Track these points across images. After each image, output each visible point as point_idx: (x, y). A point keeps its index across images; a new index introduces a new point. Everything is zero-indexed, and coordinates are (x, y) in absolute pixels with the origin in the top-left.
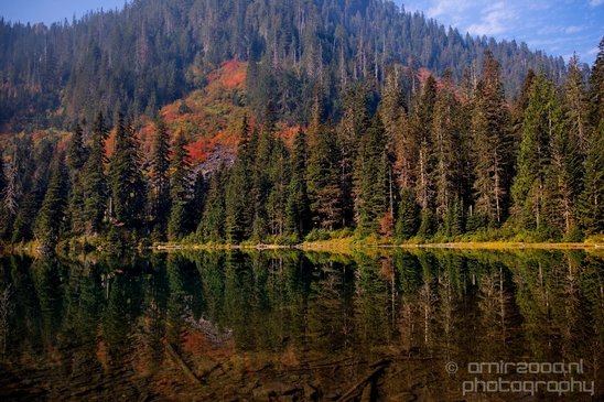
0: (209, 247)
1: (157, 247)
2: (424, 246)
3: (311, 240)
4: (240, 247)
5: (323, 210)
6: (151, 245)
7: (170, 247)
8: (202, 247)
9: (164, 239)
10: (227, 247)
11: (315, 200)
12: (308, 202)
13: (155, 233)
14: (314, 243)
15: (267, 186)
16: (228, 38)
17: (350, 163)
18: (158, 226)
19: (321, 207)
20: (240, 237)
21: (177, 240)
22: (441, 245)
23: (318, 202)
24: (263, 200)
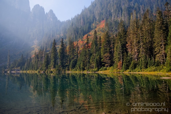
0: (77, 72)
1: (67, 72)
2: (131, 73)
3: (101, 70)
4: (83, 72)
5: (105, 61)
6: (66, 71)
7: (70, 72)
8: (76, 72)
9: (69, 70)
10: (81, 72)
11: (103, 58)
12: (101, 59)
13: (67, 68)
14: (102, 71)
15: (91, 55)
16: (102, 14)
17: (114, 46)
18: (68, 66)
19: (104, 60)
20: (84, 69)
21: (72, 70)
22: (137, 73)
23: (103, 59)
24: (89, 59)
